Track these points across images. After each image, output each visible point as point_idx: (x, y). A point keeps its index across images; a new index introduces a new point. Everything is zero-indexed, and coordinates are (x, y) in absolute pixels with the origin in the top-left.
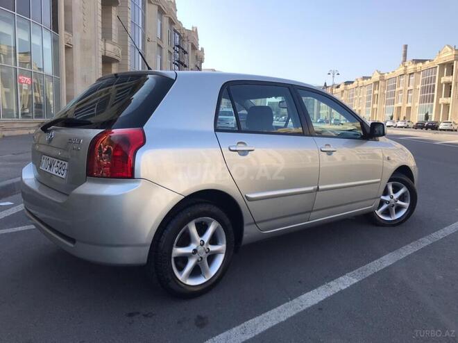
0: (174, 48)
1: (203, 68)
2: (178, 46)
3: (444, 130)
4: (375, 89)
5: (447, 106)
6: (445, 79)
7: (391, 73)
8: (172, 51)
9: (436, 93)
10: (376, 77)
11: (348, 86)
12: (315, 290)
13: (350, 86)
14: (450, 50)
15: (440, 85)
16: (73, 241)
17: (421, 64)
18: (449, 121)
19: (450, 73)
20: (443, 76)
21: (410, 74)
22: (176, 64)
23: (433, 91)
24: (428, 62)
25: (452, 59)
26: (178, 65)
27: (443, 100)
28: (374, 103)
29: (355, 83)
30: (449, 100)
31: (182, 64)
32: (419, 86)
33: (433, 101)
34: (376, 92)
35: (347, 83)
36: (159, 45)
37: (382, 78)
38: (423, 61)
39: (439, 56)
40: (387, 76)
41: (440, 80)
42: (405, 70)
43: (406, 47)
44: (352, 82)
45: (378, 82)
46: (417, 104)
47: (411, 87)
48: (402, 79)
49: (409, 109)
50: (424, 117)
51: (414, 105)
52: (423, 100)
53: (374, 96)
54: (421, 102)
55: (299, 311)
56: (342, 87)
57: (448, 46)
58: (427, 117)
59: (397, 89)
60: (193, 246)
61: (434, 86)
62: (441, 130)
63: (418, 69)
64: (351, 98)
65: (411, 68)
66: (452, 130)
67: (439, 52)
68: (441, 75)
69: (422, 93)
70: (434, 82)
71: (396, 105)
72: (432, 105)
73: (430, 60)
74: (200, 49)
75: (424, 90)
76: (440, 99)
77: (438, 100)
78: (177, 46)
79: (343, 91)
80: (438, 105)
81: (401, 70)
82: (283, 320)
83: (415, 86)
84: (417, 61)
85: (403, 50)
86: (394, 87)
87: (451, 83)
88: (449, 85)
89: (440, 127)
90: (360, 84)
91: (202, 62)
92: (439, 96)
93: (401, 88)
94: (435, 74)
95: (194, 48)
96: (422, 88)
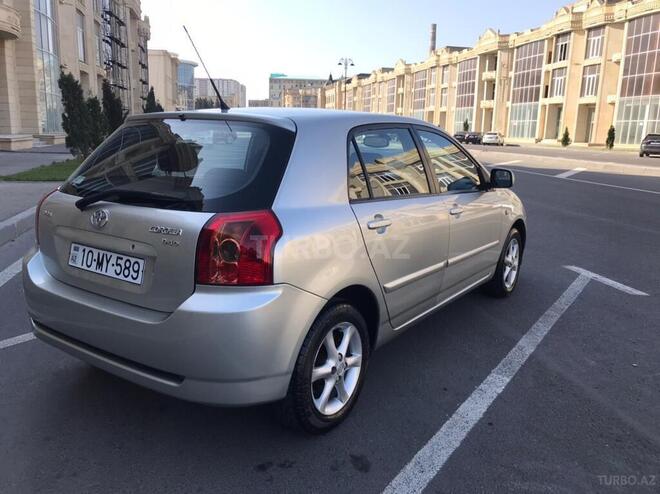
0: (102, 16)
1: (149, 48)
2: (110, 13)
3: (489, 144)
4: (398, 86)
5: (490, 111)
6: (488, 75)
7: (419, 64)
8: (101, 20)
9: (476, 94)
10: (400, 70)
11: (363, 81)
12: (469, 398)
13: (365, 82)
14: (493, 35)
15: (481, 83)
16: (178, 378)
17: (456, 53)
18: (492, 132)
19: (493, 67)
20: (484, 71)
21: (444, 66)
22: (107, 42)
23: (473, 91)
24: (465, 51)
25: (494, 47)
26: (110, 45)
27: (485, 104)
28: (398, 106)
29: (373, 76)
30: (492, 104)
31: (118, 42)
32: (455, 84)
33: (472, 105)
34: (401, 90)
35: (362, 76)
36: (79, 11)
37: (408, 71)
38: (460, 49)
39: (480, 43)
40: (414, 69)
41: (480, 76)
42: (437, 61)
43: (434, 27)
44: (368, 76)
45: (404, 76)
46: (453, 108)
47: (445, 85)
48: (433, 73)
49: (443, 114)
50: (462, 126)
51: (449, 108)
52: (462, 102)
53: (398, 95)
54: (457, 106)
55: (467, 430)
56: (355, 82)
57: (491, 30)
58: (466, 126)
59: (428, 87)
60: (331, 363)
61: (474, 83)
62: (485, 144)
63: (454, 60)
64: (367, 98)
65: (445, 58)
66: (497, 144)
67: (480, 38)
68: (482, 69)
69: (460, 92)
70: (474, 78)
71: (427, 109)
72: (472, 110)
73: (468, 49)
74: (143, 19)
75: (462, 89)
76: (482, 102)
77: (479, 103)
78: (107, 12)
79: (355, 89)
80: (479, 110)
81: (431, 61)
82: (458, 445)
83: (450, 84)
84: (452, 49)
85: (431, 31)
86: (424, 84)
87: (494, 81)
88: (492, 83)
89: (484, 141)
90: (379, 79)
91: (147, 38)
92: (480, 98)
93: (433, 85)
94: (475, 67)
95: (135, 16)
96: (459, 86)
